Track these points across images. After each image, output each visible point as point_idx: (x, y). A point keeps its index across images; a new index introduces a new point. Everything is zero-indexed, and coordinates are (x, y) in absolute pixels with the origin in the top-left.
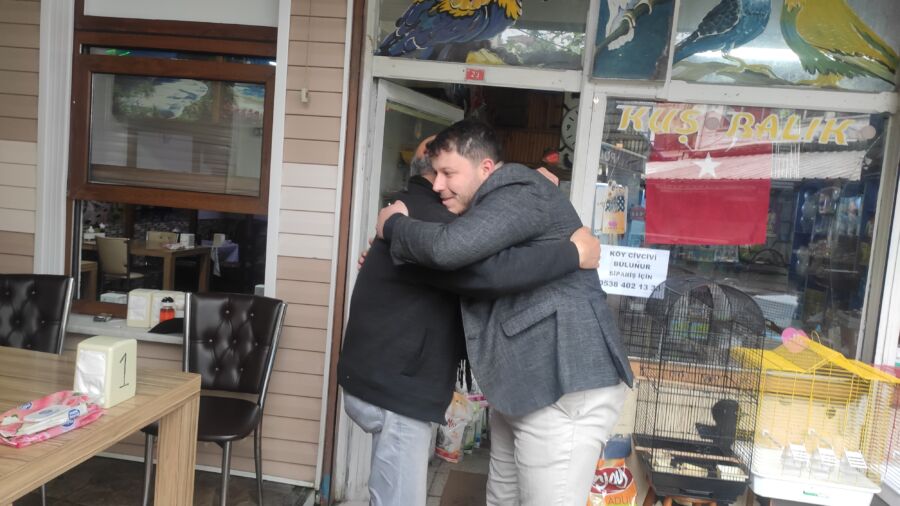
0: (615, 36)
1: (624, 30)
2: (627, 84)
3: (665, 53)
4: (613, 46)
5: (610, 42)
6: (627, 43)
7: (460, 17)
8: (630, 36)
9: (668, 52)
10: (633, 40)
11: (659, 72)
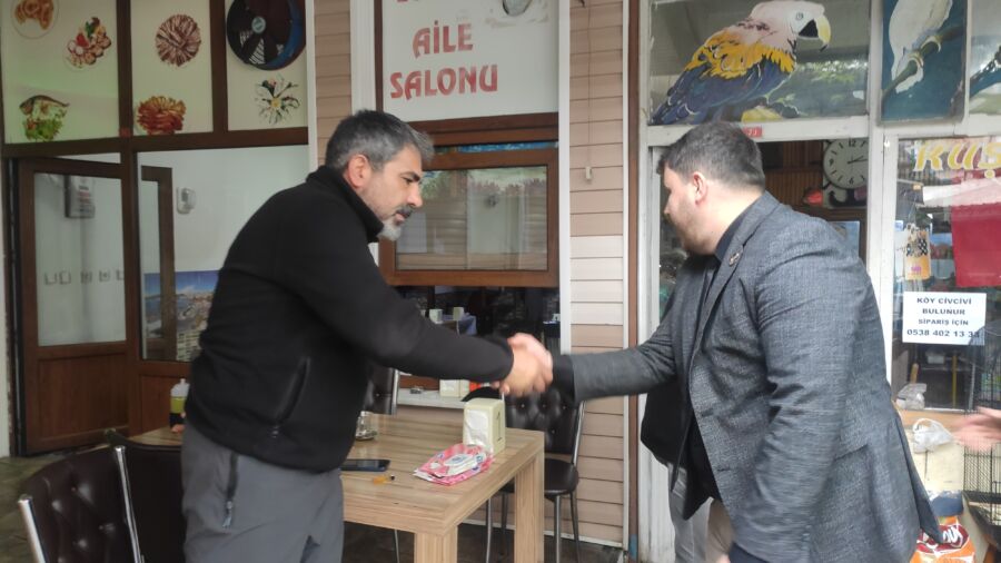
0: (902, 78)
1: (912, 70)
2: (920, 124)
3: (960, 88)
4: (901, 88)
5: (897, 84)
6: (916, 84)
7: (732, 79)
8: (919, 76)
9: (964, 87)
10: (923, 79)
11: (955, 109)
